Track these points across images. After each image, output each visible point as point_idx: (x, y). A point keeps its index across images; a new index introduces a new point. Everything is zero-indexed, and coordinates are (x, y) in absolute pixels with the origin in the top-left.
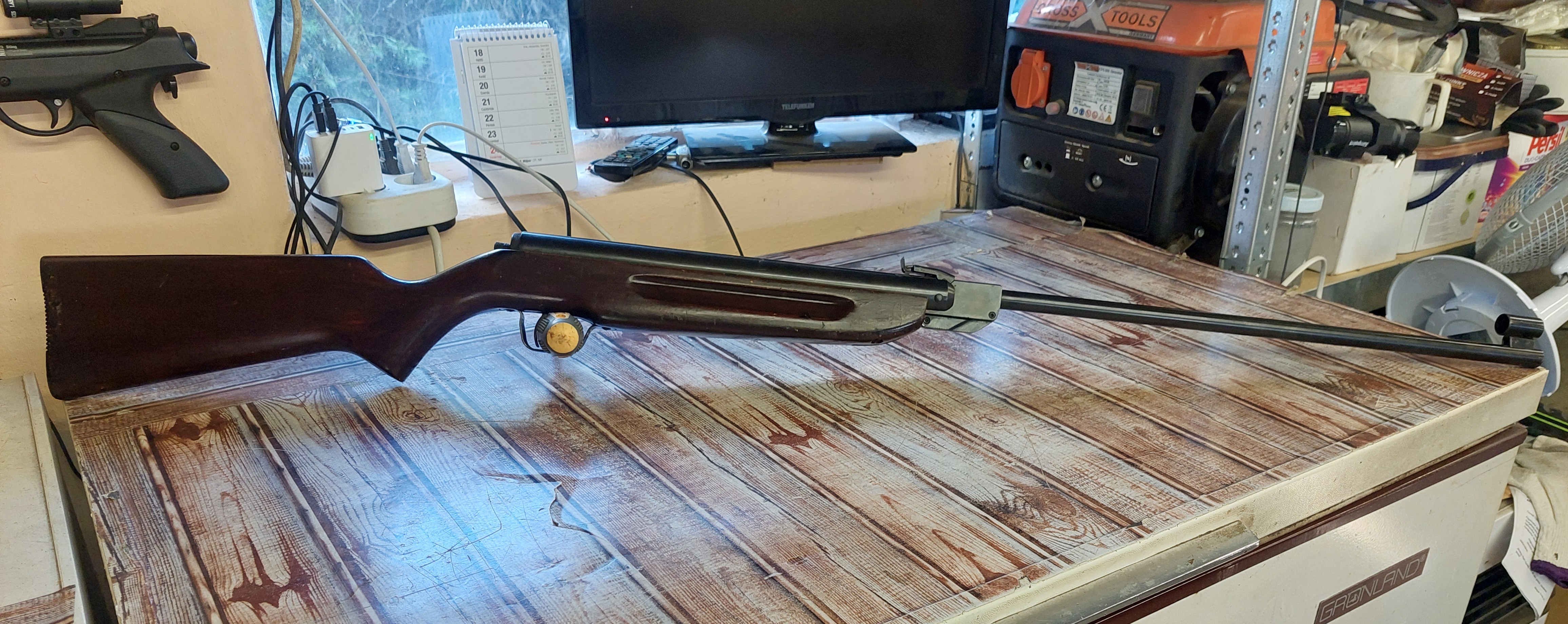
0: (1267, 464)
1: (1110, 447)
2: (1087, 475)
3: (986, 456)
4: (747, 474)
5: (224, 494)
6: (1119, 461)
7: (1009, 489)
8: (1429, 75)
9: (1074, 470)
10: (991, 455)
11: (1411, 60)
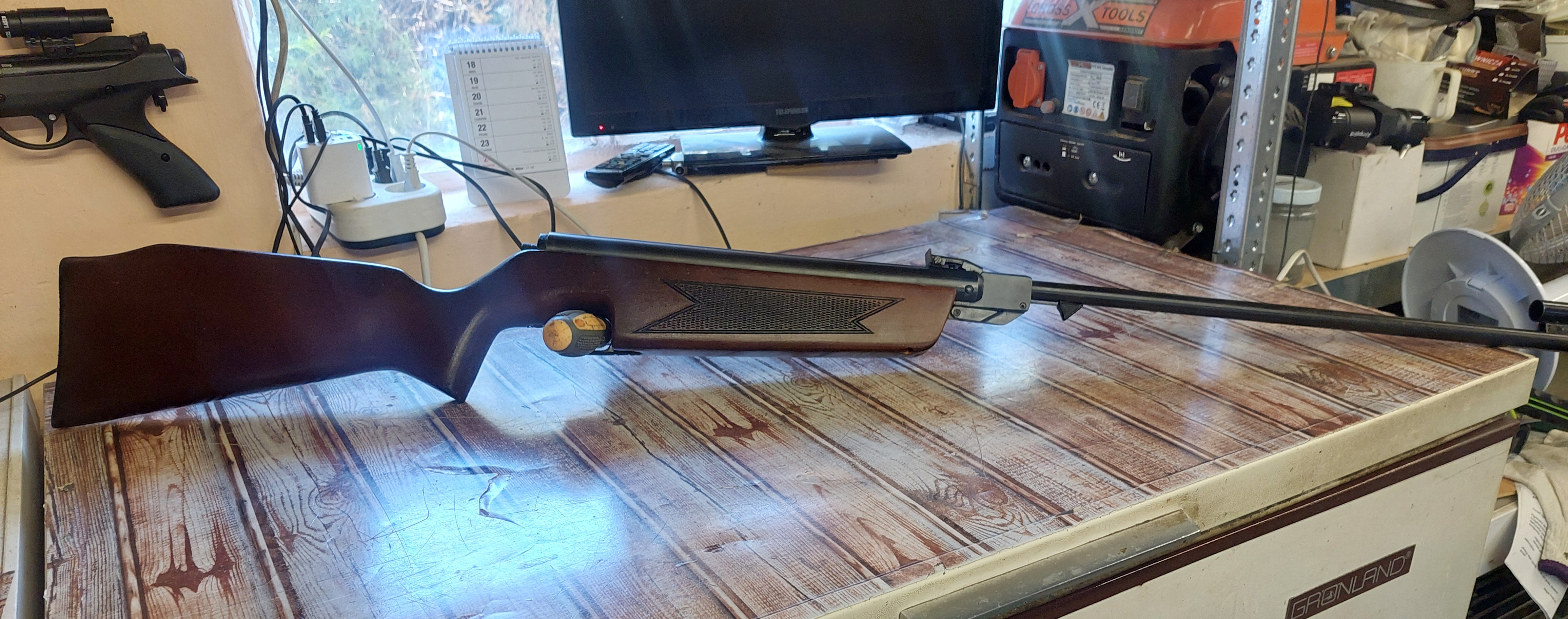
0: (1217, 454)
1: (1057, 437)
2: (1027, 465)
3: (927, 446)
4: (684, 465)
5: (172, 486)
6: (1063, 451)
7: (944, 478)
8: (1440, 63)
9: (1014, 460)
10: (933, 445)
11: (1422, 49)
